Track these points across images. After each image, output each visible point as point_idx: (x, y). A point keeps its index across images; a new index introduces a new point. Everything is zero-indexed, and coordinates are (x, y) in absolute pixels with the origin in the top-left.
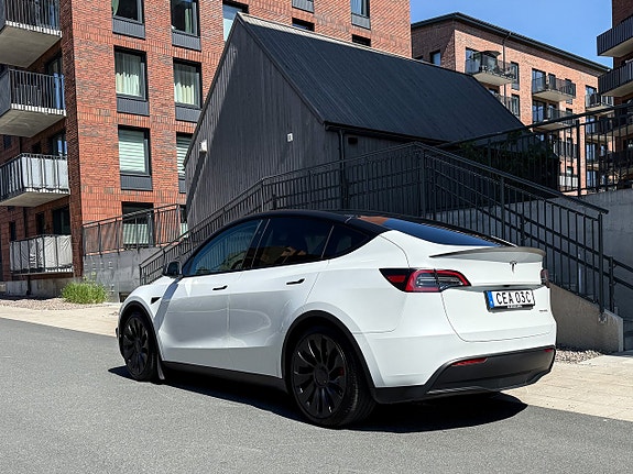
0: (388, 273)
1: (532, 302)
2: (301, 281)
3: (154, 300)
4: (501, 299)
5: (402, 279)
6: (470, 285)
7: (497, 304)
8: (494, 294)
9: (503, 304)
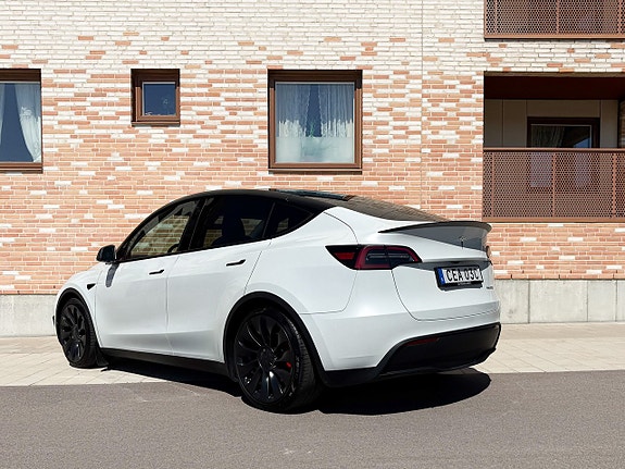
0: (335, 251)
1: (480, 279)
2: (242, 262)
3: (89, 287)
4: (451, 276)
5: (351, 256)
6: (420, 261)
7: (447, 281)
8: (444, 271)
9: (453, 281)
